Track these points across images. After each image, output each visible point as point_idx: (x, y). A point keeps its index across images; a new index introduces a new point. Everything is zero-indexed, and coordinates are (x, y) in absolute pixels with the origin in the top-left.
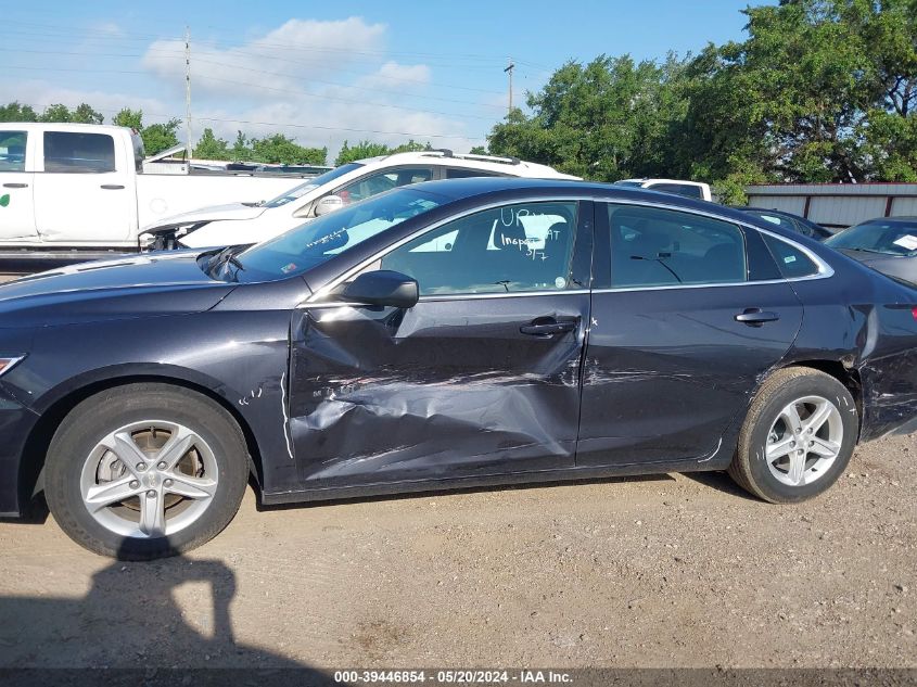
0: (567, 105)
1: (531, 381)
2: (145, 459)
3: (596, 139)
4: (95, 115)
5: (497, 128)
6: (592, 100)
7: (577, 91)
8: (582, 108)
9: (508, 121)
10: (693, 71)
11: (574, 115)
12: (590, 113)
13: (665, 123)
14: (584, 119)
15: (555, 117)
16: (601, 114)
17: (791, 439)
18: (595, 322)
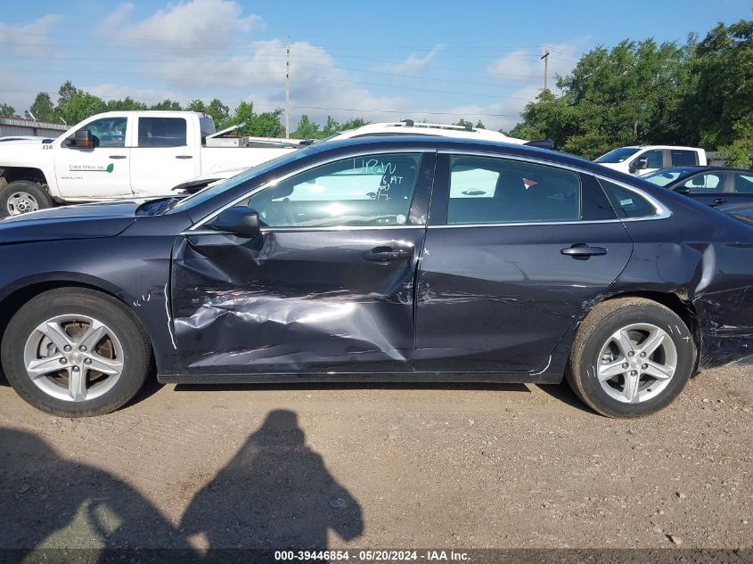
0: (592, 84)
1: (375, 299)
2: (70, 343)
3: (617, 114)
4: (223, 107)
5: (529, 106)
6: (615, 80)
7: (601, 74)
8: (605, 87)
9: (538, 100)
10: (701, 50)
11: (598, 93)
12: (613, 90)
13: (680, 97)
14: (607, 97)
15: (581, 95)
16: (623, 91)
17: (624, 361)
18: (426, 252)
